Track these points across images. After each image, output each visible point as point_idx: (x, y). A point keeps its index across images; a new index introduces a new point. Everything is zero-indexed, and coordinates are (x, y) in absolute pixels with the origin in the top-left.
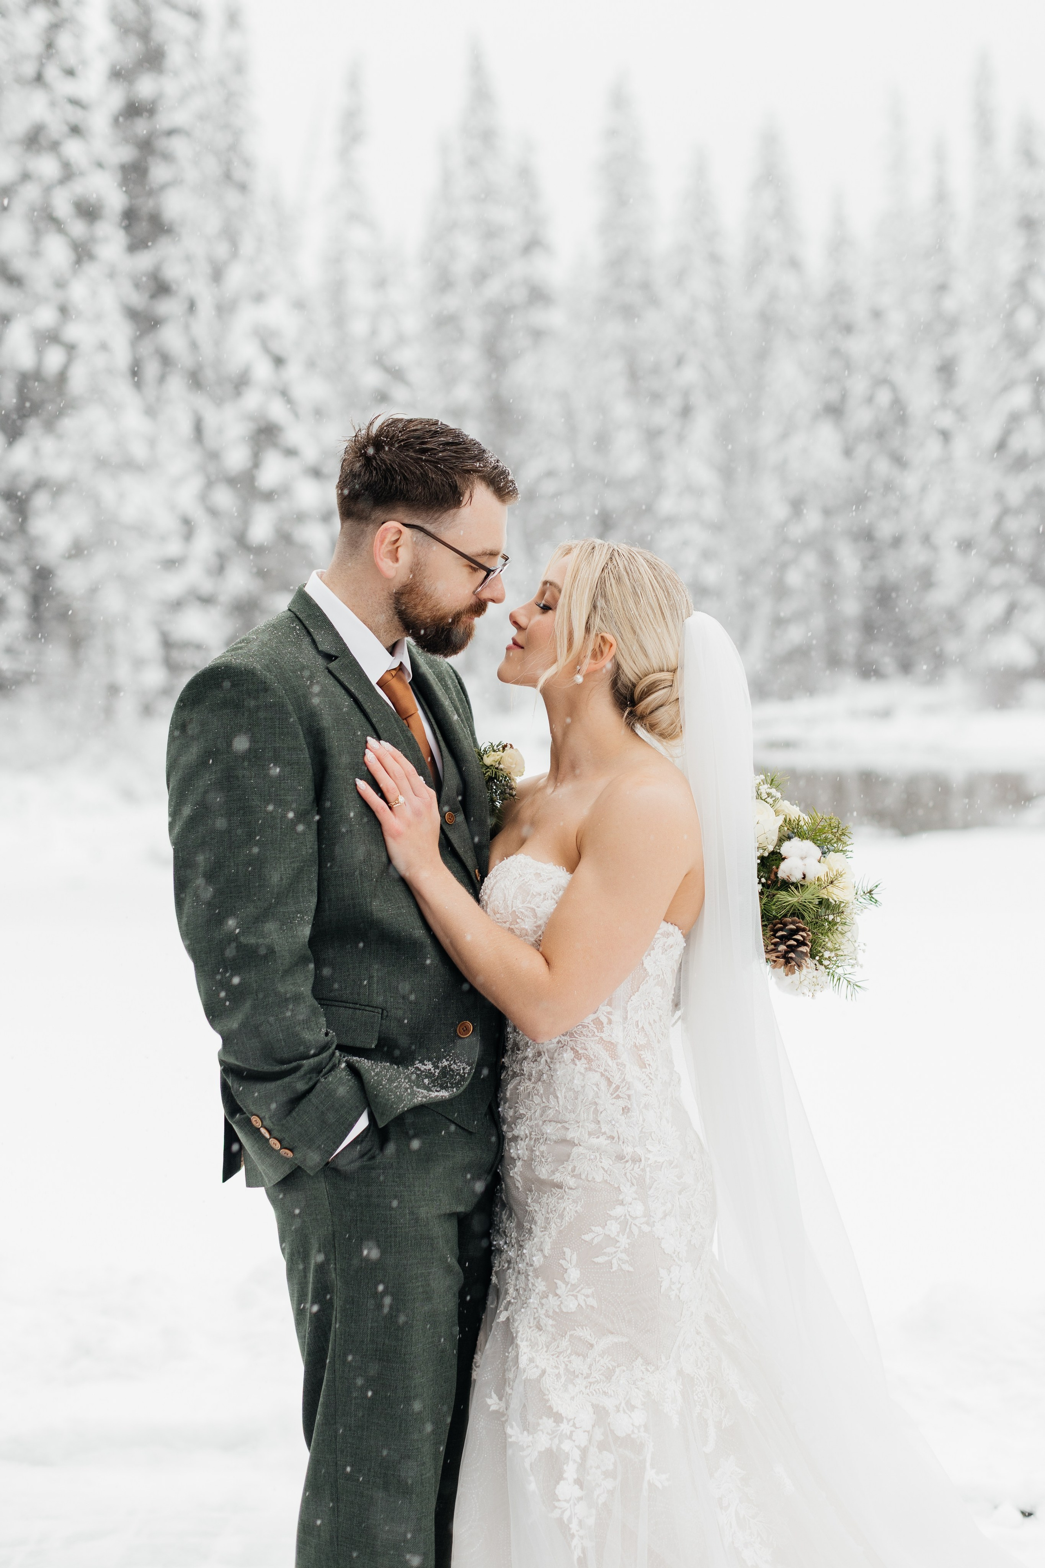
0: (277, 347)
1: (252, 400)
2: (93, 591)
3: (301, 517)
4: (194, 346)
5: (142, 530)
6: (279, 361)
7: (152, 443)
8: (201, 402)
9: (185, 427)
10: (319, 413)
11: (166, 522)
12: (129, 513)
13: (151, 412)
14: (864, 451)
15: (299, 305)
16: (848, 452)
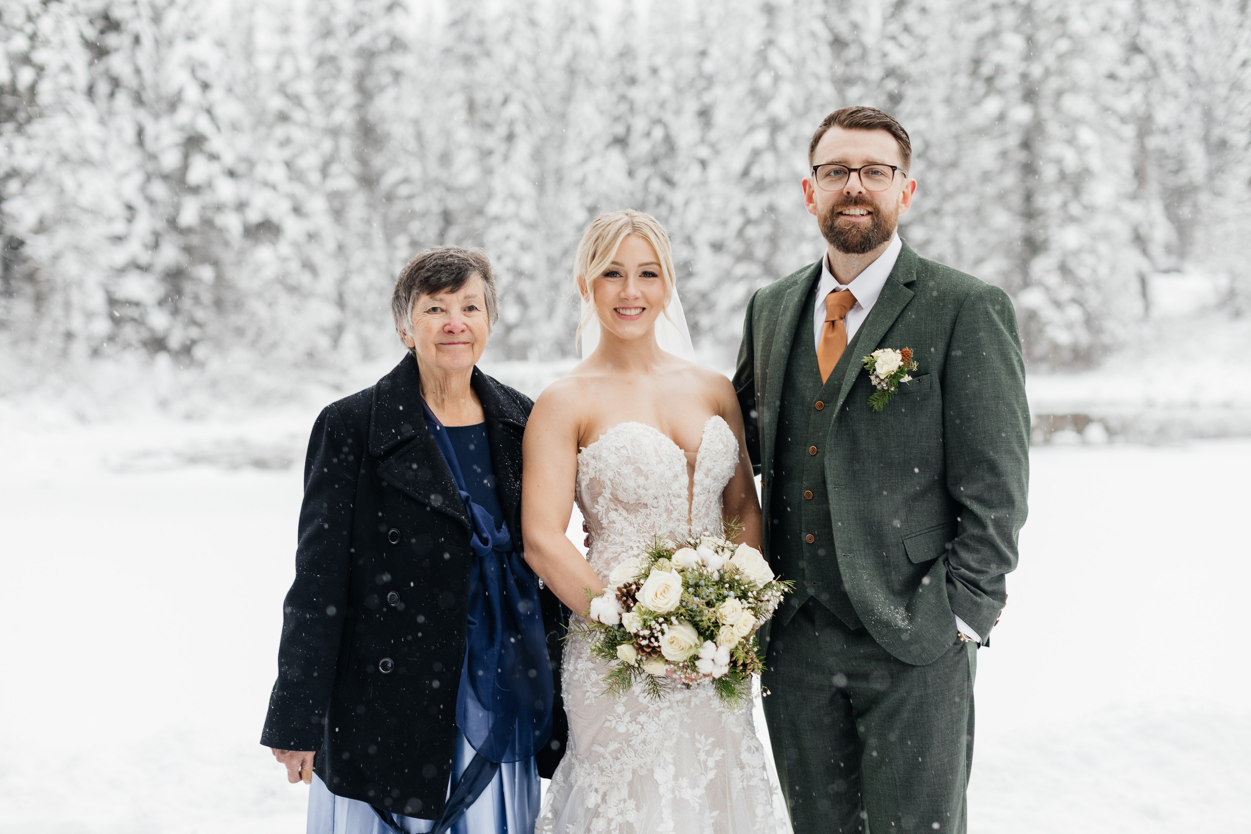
0: (202, 74)
1: (183, 115)
2: (56, 258)
3: (219, 208)
4: (138, 71)
5: (94, 212)
6: (205, 86)
7: (104, 145)
8: (143, 116)
9: (130, 134)
10: (235, 127)
11: (115, 208)
12: (86, 199)
13: (102, 122)
14: (643, 173)
15: (220, 44)
16: (631, 174)
